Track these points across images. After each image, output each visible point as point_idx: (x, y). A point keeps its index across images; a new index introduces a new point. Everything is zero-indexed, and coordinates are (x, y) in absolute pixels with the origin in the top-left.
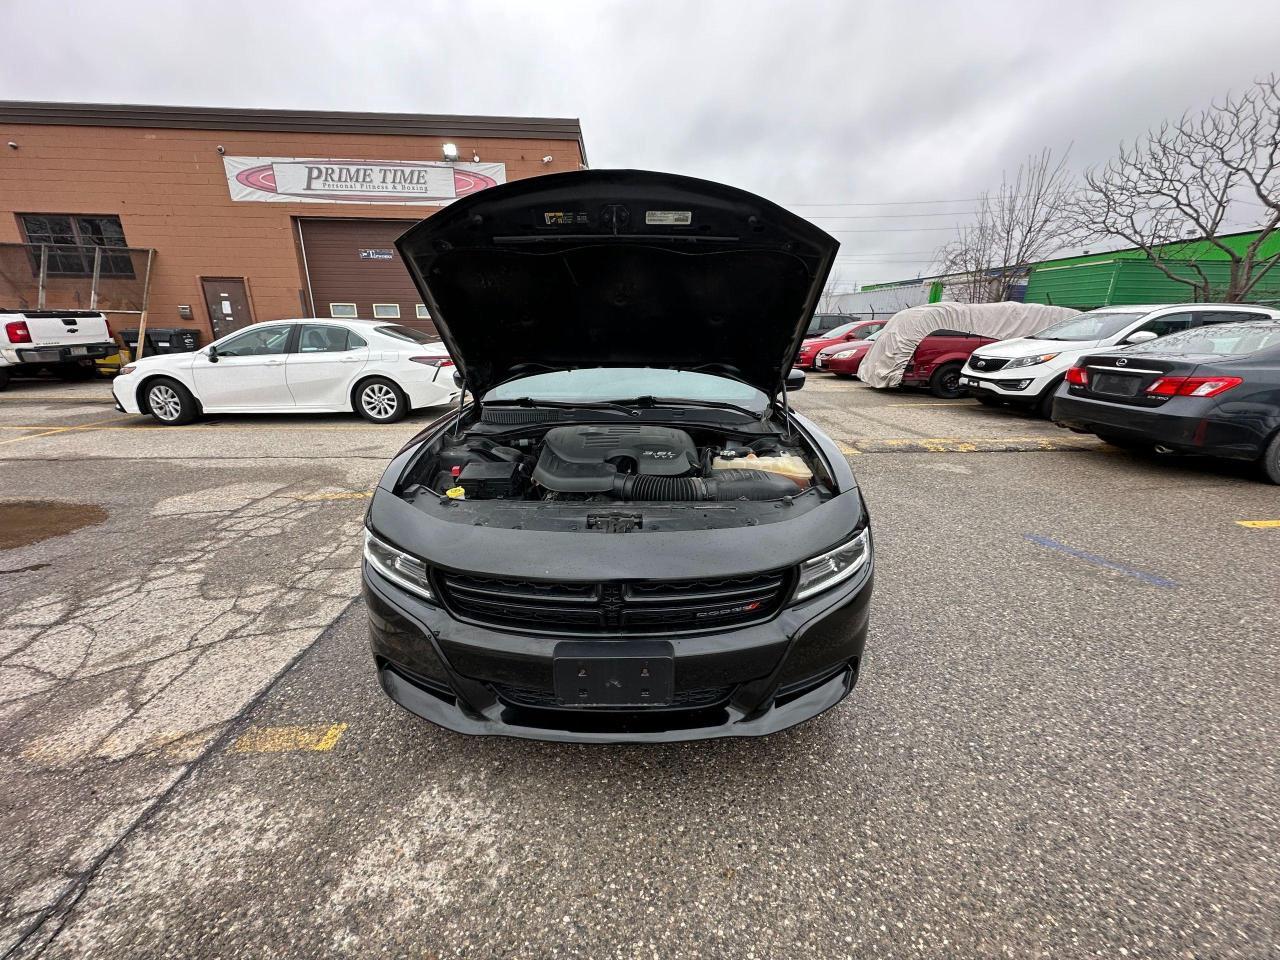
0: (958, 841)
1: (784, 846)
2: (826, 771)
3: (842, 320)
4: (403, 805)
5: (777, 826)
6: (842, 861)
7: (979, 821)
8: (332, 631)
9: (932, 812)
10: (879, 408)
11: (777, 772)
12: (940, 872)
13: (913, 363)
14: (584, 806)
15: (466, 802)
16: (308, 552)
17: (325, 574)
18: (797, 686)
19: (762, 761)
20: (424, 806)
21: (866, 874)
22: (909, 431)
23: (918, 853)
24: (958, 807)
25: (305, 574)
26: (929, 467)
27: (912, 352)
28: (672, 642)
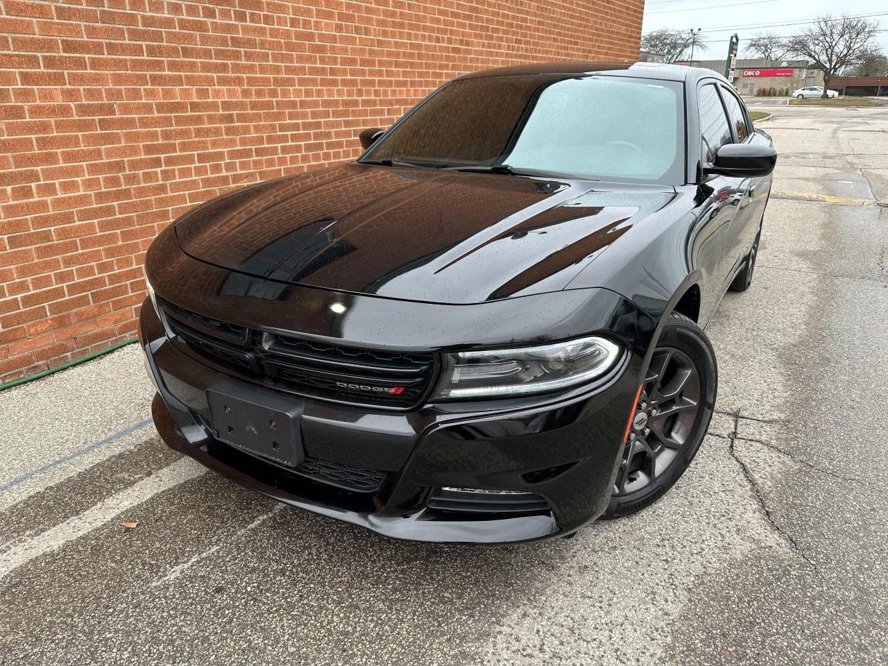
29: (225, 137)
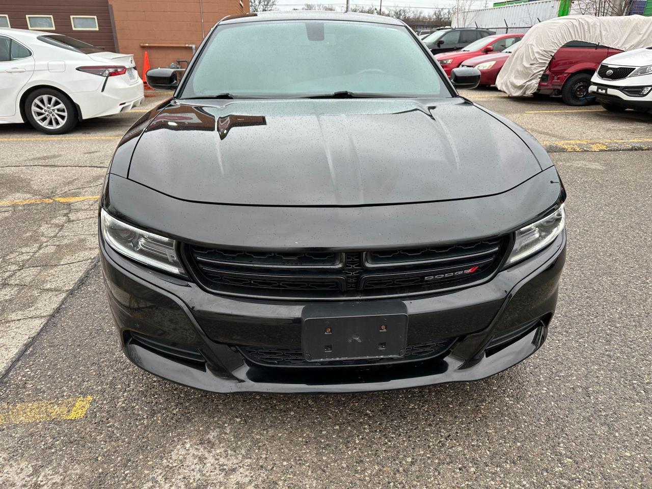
0: (633, 453)
1: (497, 466)
2: (521, 409)
3: (481, 33)
4: (162, 458)
5: (488, 453)
6: (545, 474)
7: (648, 438)
8: (55, 320)
9: (611, 434)
10: (518, 115)
11: (481, 412)
12: (623, 476)
13: (548, 72)
14: (323, 448)
15: (218, 451)
16: (11, 253)
17: (34, 271)
18: (501, 340)
19: (468, 405)
20: (181, 457)
21: (566, 482)
22: (547, 134)
23: (604, 464)
24: (630, 429)
25: (14, 273)
26: (568, 164)
27: (548, 62)
28: (405, 302)
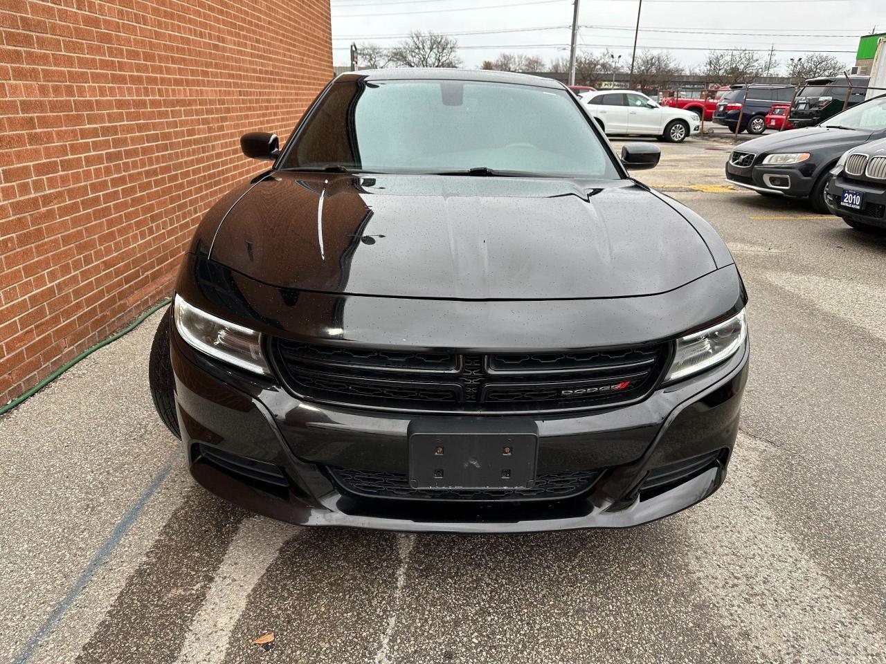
29: (28, 147)
